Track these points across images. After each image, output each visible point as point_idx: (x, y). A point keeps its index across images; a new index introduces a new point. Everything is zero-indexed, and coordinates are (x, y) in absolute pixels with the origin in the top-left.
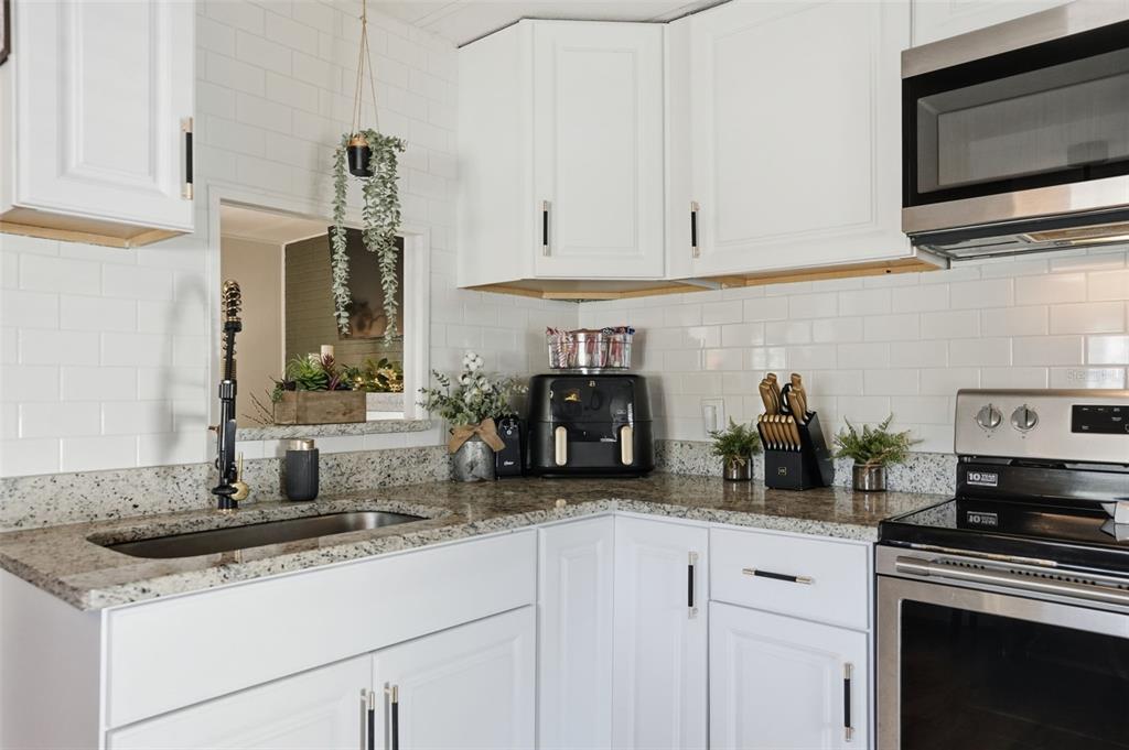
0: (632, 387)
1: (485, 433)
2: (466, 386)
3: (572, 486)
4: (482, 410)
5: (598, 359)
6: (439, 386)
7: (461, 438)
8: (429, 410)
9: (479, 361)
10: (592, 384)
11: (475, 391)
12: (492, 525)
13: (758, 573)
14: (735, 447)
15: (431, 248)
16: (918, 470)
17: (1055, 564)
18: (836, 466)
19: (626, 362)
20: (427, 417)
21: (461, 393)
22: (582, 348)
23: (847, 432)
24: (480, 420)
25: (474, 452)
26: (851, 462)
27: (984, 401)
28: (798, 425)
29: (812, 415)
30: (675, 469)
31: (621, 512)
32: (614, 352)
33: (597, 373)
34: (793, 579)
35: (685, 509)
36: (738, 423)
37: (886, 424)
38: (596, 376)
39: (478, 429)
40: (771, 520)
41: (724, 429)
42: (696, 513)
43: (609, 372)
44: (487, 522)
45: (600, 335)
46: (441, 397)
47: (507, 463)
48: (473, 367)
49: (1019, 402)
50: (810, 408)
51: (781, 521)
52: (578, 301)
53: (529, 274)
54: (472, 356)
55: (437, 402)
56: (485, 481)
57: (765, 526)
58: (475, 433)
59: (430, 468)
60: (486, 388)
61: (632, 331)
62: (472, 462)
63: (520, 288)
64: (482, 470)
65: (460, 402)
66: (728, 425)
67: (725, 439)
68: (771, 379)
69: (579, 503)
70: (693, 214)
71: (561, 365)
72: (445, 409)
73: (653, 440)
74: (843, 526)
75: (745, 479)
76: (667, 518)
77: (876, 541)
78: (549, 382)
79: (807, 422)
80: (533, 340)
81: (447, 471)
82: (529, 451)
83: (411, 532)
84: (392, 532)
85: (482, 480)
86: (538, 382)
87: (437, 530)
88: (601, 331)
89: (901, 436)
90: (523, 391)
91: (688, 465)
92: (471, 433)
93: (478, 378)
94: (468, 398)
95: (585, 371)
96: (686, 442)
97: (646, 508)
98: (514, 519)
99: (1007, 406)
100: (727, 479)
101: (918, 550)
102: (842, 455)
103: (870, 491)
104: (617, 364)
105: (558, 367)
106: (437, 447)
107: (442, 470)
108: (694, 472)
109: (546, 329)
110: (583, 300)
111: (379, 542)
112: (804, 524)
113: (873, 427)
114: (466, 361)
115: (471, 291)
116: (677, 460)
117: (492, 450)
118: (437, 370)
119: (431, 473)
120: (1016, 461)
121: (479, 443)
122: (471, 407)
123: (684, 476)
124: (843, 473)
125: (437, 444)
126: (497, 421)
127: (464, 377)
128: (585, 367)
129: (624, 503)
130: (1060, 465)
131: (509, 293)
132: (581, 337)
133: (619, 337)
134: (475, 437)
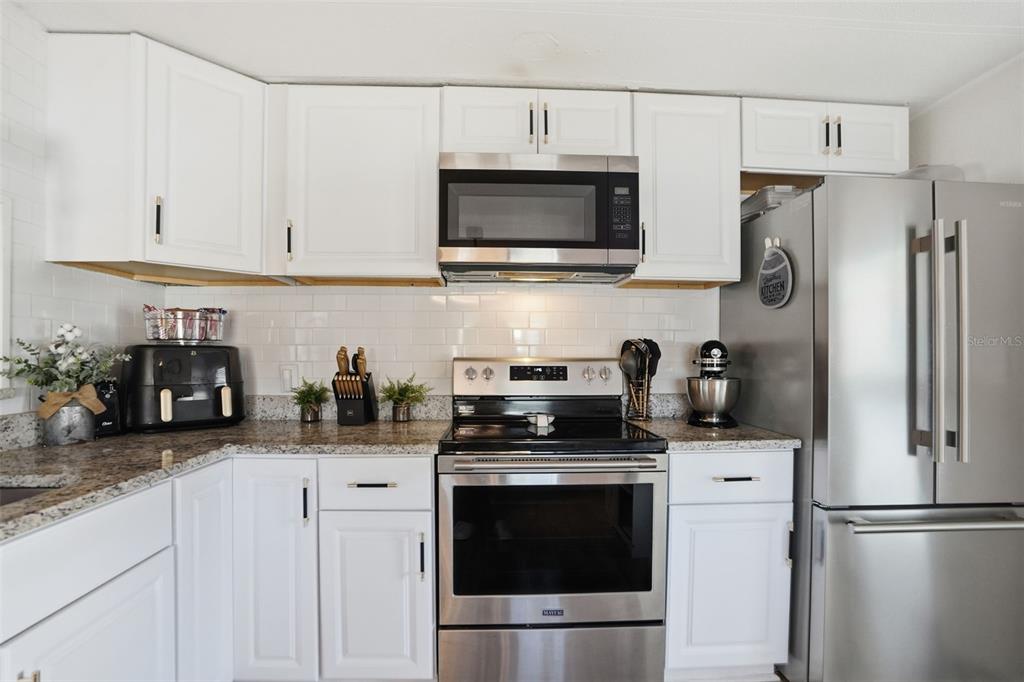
0: (228, 357)
1: (85, 398)
2: (61, 355)
3: (184, 438)
4: (81, 378)
5: (197, 333)
6: (25, 355)
7: (56, 404)
8: (10, 378)
9: (77, 332)
10: (193, 353)
11: (71, 360)
12: (135, 484)
13: (359, 486)
14: (310, 398)
15: (13, 218)
16: (429, 406)
17: (529, 452)
18: (380, 407)
19: (220, 336)
20: (7, 385)
21: (53, 360)
22: (180, 324)
23: (387, 385)
24: (79, 387)
25: (71, 417)
26: (390, 404)
27: (468, 365)
28: (363, 382)
29: (369, 375)
30: (258, 417)
31: (239, 455)
32: (211, 329)
33: (194, 344)
34: (385, 485)
35: (298, 447)
36: (310, 382)
37: (412, 379)
38: (194, 346)
39: (76, 395)
40: (367, 448)
41: (299, 385)
42: (307, 449)
43: (205, 343)
44: (130, 481)
45: (198, 314)
46: (29, 366)
47: (105, 424)
48: (69, 337)
49: (485, 365)
50: (368, 370)
51: (374, 448)
52: (165, 284)
53: (137, 257)
54: (68, 327)
55: (22, 371)
56: (84, 442)
57: (362, 453)
58: (73, 398)
59: (13, 436)
60: (85, 356)
61: (224, 312)
62: (69, 427)
63: (112, 269)
64: (81, 432)
65: (53, 370)
66: (301, 383)
67: (302, 393)
68: (343, 350)
69: (206, 452)
70: (289, 229)
71: (161, 337)
72: (33, 377)
73: (244, 396)
74: (417, 446)
75: (316, 420)
76: (284, 456)
77: (437, 453)
78: (150, 353)
79: (367, 379)
80: (124, 314)
81: (33, 437)
82: (129, 410)
83: (49, 506)
84: (19, 510)
85: (81, 442)
86: (137, 352)
87: (79, 499)
88: (198, 311)
89: (421, 386)
90: (127, 359)
91: (270, 413)
92: (69, 399)
93: (77, 346)
94: (63, 366)
95: (182, 343)
96: (268, 396)
97: (264, 450)
98: (155, 475)
99: (479, 367)
100: (304, 421)
101: (460, 455)
102: (383, 401)
103: (403, 421)
104: (214, 338)
105: (158, 339)
106: (21, 415)
107: (27, 435)
108: (274, 418)
109: (143, 306)
110: (169, 284)
111: (11, 525)
112: (390, 448)
113: (402, 382)
114: (61, 331)
115: (61, 266)
116: (260, 411)
117: (91, 413)
118: (23, 340)
119: (15, 441)
120: (482, 398)
121: (77, 408)
122: (68, 374)
123: (266, 421)
124: (385, 411)
125: (20, 411)
126: (96, 386)
127: (57, 347)
128: (183, 339)
129: (243, 447)
130: (502, 398)
131: (101, 271)
132: (180, 315)
133: (215, 316)
134: (73, 402)
